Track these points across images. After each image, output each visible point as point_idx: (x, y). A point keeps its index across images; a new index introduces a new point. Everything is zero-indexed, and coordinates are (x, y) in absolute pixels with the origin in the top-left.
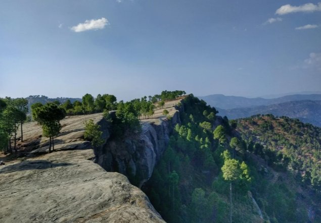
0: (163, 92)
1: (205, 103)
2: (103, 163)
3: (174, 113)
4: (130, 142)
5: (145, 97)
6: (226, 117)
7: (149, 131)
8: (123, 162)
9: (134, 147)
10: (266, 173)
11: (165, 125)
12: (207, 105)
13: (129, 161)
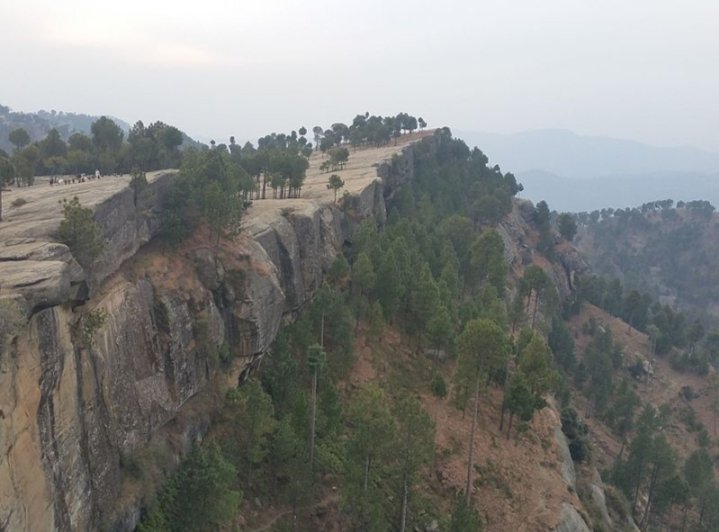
0: (359, 117)
1: (485, 160)
2: (123, 304)
3: (364, 187)
4: (210, 259)
5: (303, 131)
6: (543, 205)
7: (275, 232)
8: (184, 307)
9: (221, 271)
10: (645, 373)
11: (328, 218)
12: (490, 165)
13: (202, 305)
